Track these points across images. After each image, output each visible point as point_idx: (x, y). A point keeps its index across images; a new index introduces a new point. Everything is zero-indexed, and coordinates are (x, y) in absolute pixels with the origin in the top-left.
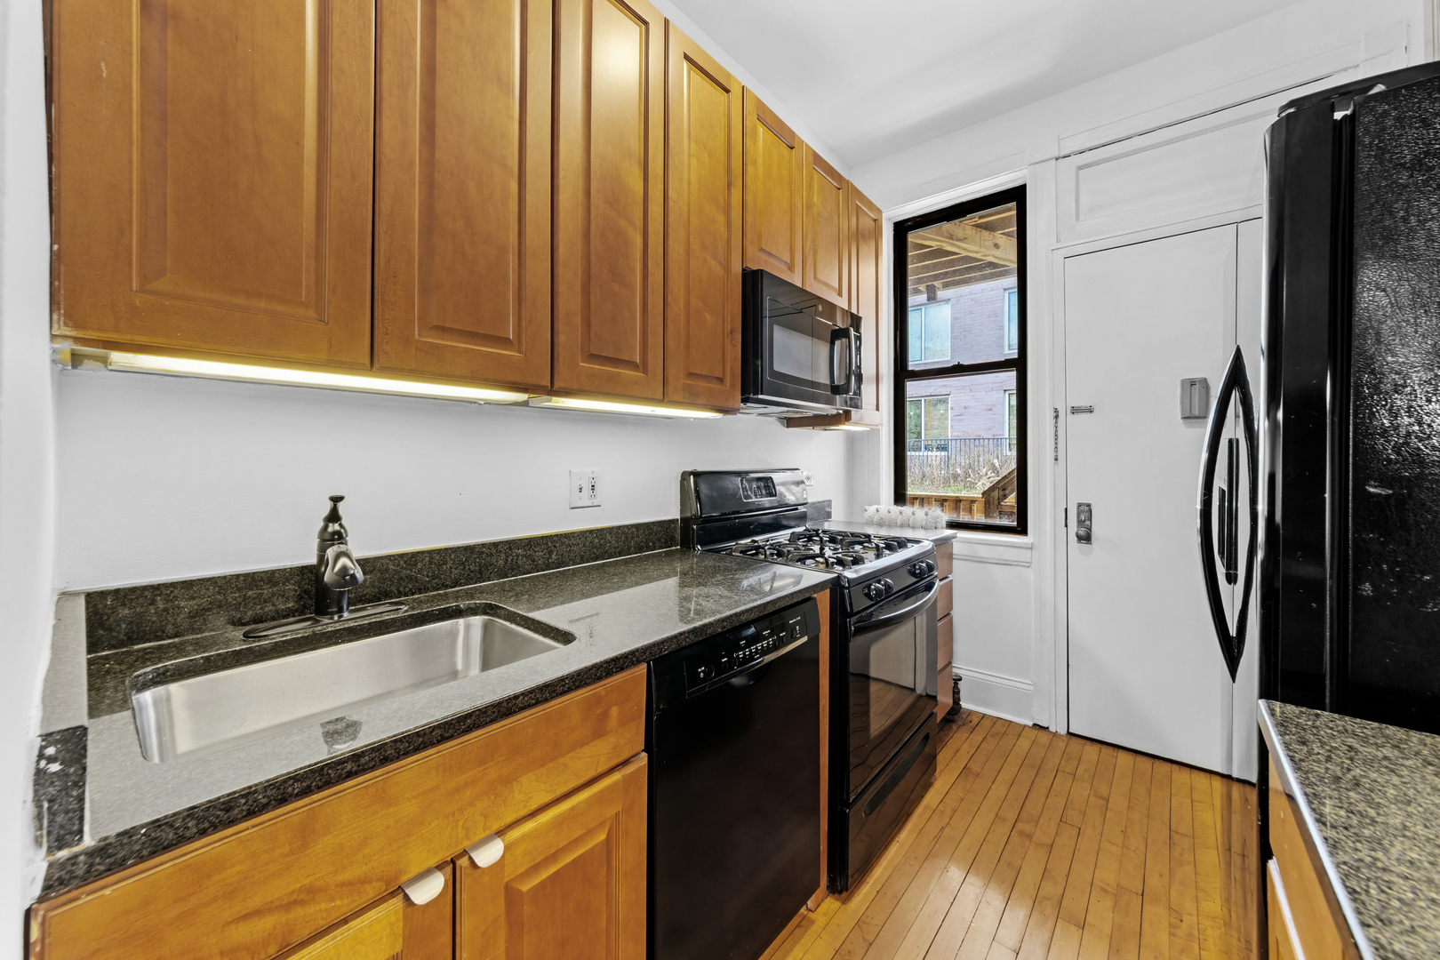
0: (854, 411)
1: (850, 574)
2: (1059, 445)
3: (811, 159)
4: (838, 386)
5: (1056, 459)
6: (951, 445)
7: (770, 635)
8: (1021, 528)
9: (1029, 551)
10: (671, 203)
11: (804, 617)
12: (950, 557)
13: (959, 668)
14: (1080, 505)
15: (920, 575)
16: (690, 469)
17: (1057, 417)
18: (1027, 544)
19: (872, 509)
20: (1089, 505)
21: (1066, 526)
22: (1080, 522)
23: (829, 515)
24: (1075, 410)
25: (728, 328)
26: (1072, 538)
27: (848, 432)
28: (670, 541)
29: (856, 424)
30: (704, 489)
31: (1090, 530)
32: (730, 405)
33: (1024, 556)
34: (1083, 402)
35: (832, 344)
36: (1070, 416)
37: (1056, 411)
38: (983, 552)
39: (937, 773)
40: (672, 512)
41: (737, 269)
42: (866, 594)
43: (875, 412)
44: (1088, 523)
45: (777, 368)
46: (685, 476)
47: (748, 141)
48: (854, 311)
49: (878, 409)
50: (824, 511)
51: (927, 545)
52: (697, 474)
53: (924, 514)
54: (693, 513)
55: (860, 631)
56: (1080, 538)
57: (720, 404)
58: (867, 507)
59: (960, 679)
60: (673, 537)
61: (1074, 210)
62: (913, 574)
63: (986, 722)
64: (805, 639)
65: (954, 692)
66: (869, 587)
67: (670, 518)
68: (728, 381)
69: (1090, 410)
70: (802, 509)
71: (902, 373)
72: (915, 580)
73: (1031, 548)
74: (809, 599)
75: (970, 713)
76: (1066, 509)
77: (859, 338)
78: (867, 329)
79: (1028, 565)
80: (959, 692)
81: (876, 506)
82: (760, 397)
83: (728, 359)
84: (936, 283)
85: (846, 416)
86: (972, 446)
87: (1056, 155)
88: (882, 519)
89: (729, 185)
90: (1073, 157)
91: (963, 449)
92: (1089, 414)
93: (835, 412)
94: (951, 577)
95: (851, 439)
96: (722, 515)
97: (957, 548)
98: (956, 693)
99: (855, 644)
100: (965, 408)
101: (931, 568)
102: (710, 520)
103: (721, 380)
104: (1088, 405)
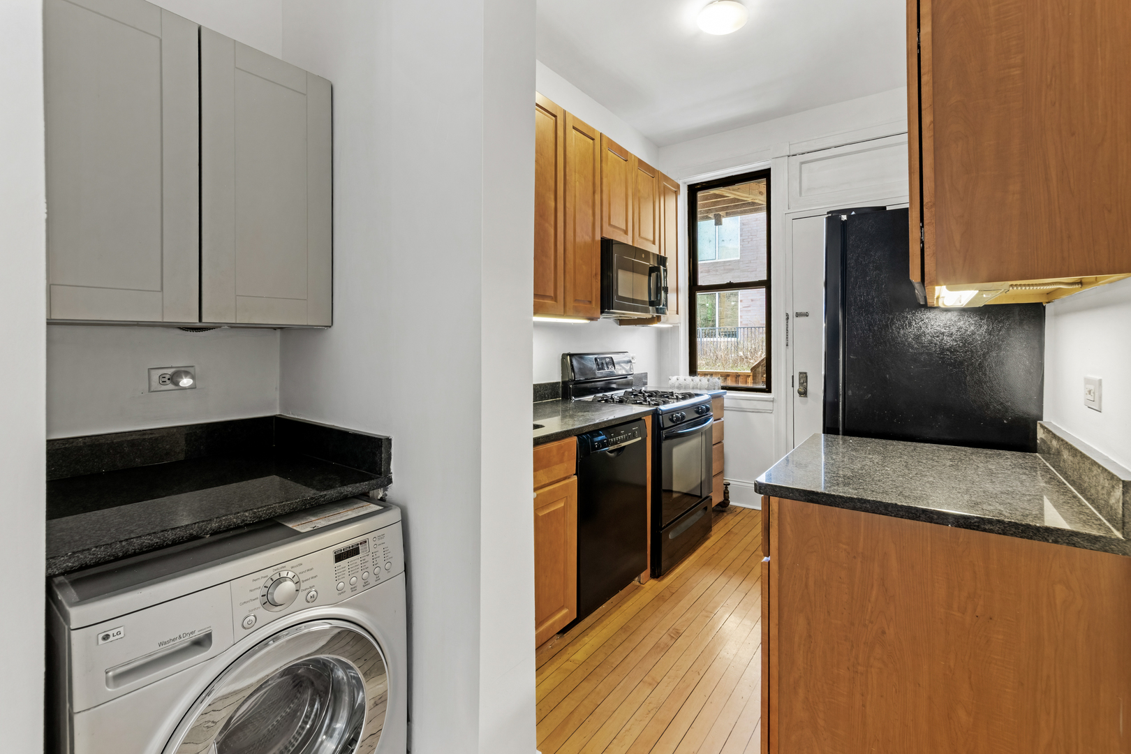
0: (662, 316)
1: (663, 408)
2: (789, 336)
3: (637, 164)
4: (653, 301)
5: (787, 345)
6: (740, 332)
7: (624, 433)
8: (768, 390)
9: (771, 403)
10: (567, 209)
11: (639, 427)
12: (722, 408)
13: (729, 478)
14: (800, 373)
15: (701, 413)
16: (567, 352)
17: (788, 319)
18: (770, 398)
19: (674, 379)
20: (806, 373)
21: (793, 386)
22: (801, 384)
23: (645, 384)
24: (798, 315)
25: (594, 272)
26: (797, 394)
27: (658, 328)
28: (555, 395)
29: (664, 323)
30: (575, 363)
31: (806, 389)
32: (595, 316)
33: (769, 406)
34: (803, 310)
35: (650, 276)
36: (796, 319)
37: (787, 315)
38: (745, 405)
39: (712, 533)
40: (557, 378)
41: (598, 238)
42: (670, 419)
43: (676, 317)
44: (805, 384)
45: (620, 294)
46: (564, 356)
47: (604, 165)
48: (663, 254)
49: (677, 313)
50: (643, 379)
51: (706, 397)
52: (571, 355)
53: (706, 380)
54: (570, 378)
55: (667, 438)
56: (800, 393)
57: (589, 315)
58: (670, 377)
59: (729, 484)
60: (558, 392)
61: (798, 189)
62: (697, 412)
63: (747, 511)
64: (640, 439)
65: (725, 493)
66: (672, 415)
67: (555, 381)
68: (594, 303)
69: (806, 315)
70: (630, 378)
71: (694, 287)
72: (699, 416)
73: (773, 401)
74: (640, 419)
75: (736, 507)
76: (793, 376)
77: (665, 271)
78: (670, 264)
79: (771, 412)
80: (728, 493)
81: (676, 377)
82: (611, 311)
83: (594, 290)
84: (721, 213)
85: (658, 319)
86: (757, 333)
87: (788, 154)
88: (680, 384)
89: (594, 193)
90: (798, 156)
91: (750, 335)
92: (806, 317)
93: (650, 317)
94: (722, 419)
95: (661, 334)
96: (586, 379)
97: (727, 403)
98: (726, 493)
99: (665, 444)
100: (752, 300)
101: (708, 409)
102: (579, 382)
103: (590, 302)
104: (805, 311)
